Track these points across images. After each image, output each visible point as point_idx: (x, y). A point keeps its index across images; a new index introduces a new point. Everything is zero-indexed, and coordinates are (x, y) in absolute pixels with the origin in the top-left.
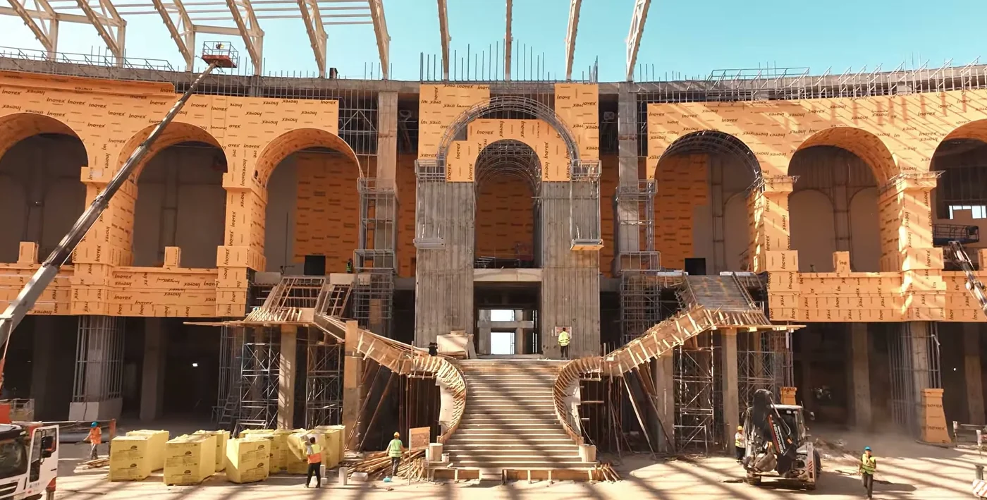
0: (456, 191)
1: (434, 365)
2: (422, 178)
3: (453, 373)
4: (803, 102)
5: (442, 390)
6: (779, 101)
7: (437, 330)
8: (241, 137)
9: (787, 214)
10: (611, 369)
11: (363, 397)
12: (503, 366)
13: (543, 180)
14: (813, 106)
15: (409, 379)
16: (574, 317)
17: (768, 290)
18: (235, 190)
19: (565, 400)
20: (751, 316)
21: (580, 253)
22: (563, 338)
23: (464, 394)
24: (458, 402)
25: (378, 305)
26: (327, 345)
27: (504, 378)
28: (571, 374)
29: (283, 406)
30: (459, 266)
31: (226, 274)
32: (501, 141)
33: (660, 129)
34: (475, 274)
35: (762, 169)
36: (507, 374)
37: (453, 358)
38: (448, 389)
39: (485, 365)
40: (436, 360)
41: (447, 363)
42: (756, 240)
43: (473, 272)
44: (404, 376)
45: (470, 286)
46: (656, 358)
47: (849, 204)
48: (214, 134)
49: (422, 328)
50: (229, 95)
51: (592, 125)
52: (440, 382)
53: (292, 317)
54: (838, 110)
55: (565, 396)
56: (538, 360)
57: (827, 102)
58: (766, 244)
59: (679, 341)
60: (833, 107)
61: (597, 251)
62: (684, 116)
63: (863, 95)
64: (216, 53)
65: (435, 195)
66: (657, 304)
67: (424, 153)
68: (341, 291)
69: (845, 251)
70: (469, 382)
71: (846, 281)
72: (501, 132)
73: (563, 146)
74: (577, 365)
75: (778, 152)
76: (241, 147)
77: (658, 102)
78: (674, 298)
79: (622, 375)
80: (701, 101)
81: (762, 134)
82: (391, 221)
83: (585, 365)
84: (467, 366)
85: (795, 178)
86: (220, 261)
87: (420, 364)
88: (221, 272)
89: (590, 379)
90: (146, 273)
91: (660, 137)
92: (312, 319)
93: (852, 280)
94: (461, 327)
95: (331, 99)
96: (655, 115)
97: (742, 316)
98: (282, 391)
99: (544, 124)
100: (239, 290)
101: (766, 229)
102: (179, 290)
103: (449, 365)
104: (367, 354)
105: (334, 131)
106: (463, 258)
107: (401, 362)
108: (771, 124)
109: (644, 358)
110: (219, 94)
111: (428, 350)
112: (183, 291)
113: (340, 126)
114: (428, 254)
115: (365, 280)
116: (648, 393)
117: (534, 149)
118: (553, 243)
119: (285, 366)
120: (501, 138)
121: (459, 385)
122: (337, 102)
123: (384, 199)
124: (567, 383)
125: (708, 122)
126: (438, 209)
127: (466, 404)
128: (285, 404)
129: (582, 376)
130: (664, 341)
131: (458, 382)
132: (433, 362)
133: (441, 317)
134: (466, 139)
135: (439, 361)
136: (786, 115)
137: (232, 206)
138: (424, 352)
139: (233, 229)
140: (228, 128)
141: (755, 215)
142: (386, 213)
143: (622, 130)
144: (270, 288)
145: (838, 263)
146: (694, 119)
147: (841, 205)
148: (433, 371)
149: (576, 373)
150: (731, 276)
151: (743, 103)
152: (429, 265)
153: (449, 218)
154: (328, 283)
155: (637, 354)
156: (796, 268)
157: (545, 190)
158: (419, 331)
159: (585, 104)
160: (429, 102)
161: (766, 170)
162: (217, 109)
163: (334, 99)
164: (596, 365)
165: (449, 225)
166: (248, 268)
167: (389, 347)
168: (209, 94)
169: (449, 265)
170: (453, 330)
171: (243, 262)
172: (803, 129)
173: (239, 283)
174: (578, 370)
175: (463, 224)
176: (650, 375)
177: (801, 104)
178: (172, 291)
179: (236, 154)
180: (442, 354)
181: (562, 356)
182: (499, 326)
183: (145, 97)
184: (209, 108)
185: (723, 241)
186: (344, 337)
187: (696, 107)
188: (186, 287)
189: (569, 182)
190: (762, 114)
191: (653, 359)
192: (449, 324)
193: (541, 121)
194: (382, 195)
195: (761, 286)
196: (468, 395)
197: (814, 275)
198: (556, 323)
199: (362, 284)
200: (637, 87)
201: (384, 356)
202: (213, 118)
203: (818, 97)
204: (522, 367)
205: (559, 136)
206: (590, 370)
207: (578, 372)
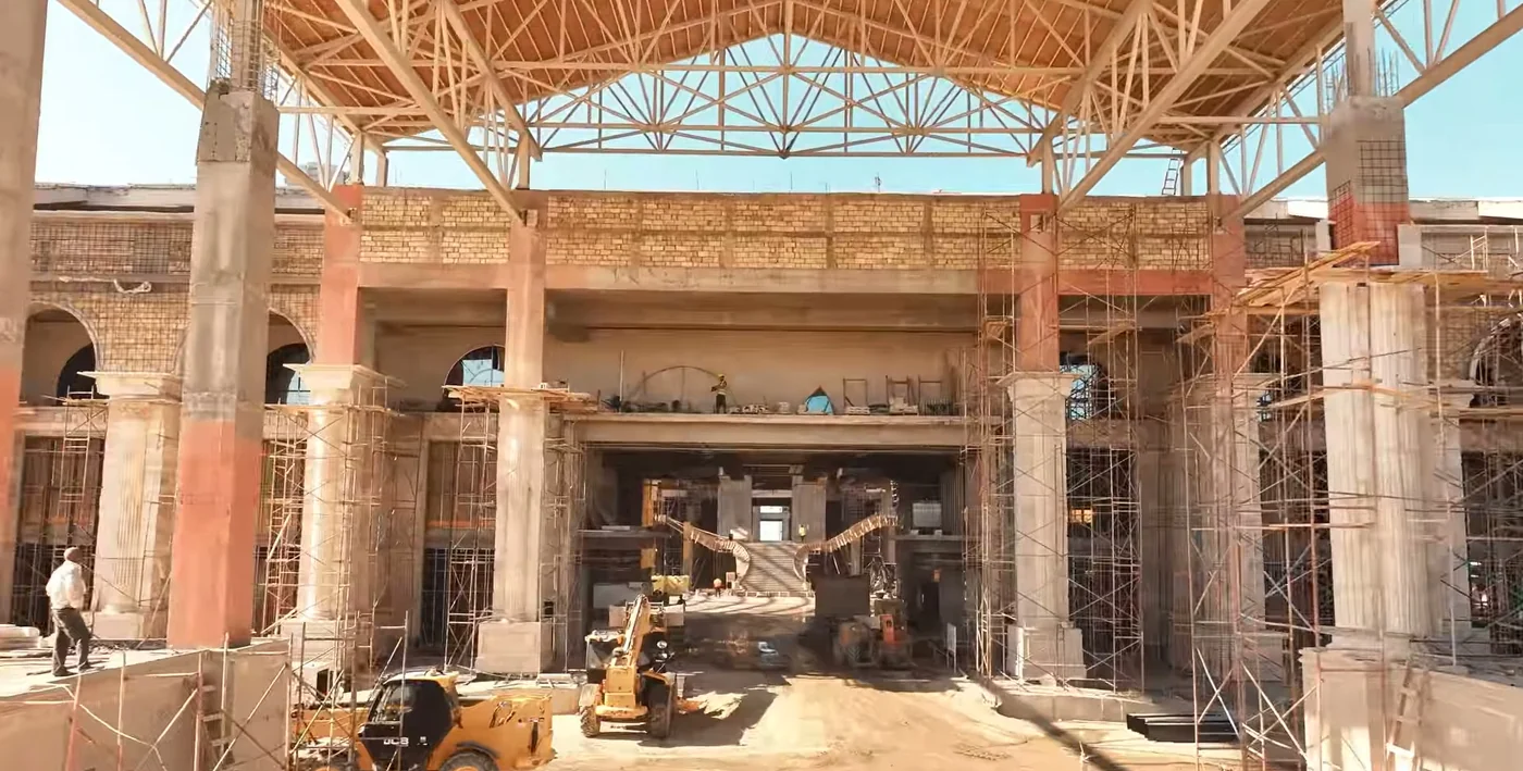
1: (731, 546)
3: (742, 550)
5: (737, 558)
7: (731, 527)
10: (826, 549)
15: (719, 553)
22: (802, 531)
23: (748, 560)
24: (745, 564)
26: (674, 535)
34: (752, 495)
37: (741, 542)
38: (740, 558)
39: (758, 546)
40: (732, 543)
44: (716, 552)
52: (735, 555)
55: (800, 561)
70: (750, 554)
79: (832, 552)
87: (724, 545)
89: (814, 553)
103: (739, 546)
104: (696, 540)
109: (844, 544)
111: (727, 538)
116: (845, 560)
124: (801, 555)
127: (749, 565)
129: (810, 552)
131: (744, 554)
133: (732, 519)
138: (725, 539)
148: (731, 549)
155: (841, 541)
158: (721, 526)
164: (818, 546)
170: (740, 527)
176: (847, 552)
180: (735, 540)
186: (683, 531)
191: (849, 544)
192: (738, 524)
201: (704, 541)
206: (815, 549)
207: (808, 550)
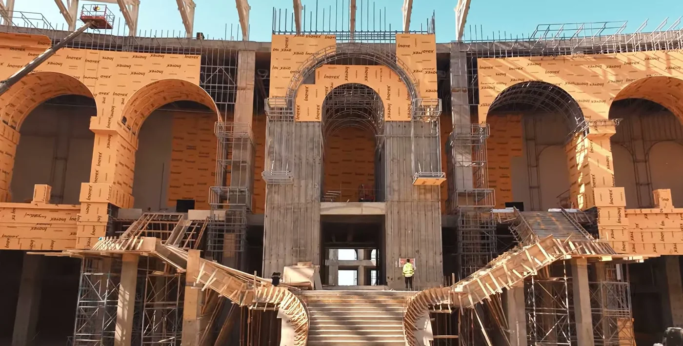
0: (304, 129)
1: (277, 296)
2: (272, 117)
3: (296, 305)
4: (618, 56)
5: (283, 323)
6: (596, 55)
7: (284, 261)
8: (110, 86)
9: (610, 155)
10: (460, 300)
11: (202, 330)
12: (348, 298)
13: (386, 120)
14: (629, 59)
15: (251, 310)
16: (417, 249)
17: (598, 224)
18: (102, 133)
19: (415, 334)
20: (600, 245)
21: (422, 187)
22: (408, 269)
23: (305, 328)
24: (299, 337)
25: (231, 239)
26: (167, 275)
27: (350, 309)
28: (420, 305)
29: (119, 339)
30: (306, 200)
31: (88, 209)
32: (347, 84)
33: (490, 80)
34: (322, 207)
35: (584, 114)
36: (353, 305)
37: (298, 289)
38: (291, 323)
39: (330, 296)
40: (279, 291)
41: (291, 293)
42: (579, 180)
43: (320, 205)
44: (246, 308)
45: (317, 219)
46: (508, 289)
47: (646, 154)
48: (86, 83)
49: (270, 259)
50: (102, 50)
51: (431, 71)
52: (282, 315)
53: (133, 245)
54: (652, 62)
55: (416, 329)
56: (383, 291)
57: (641, 55)
58: (592, 182)
59: (530, 270)
60: (647, 59)
61: (438, 186)
62: (510, 69)
63: (675, 48)
64: (94, 14)
65: (284, 134)
66: (493, 238)
67: (275, 95)
68: (197, 226)
69: (667, 188)
70: (312, 314)
71: (669, 216)
72: (347, 77)
73: (404, 89)
74: (425, 296)
75: (598, 100)
76: (111, 94)
77: (487, 57)
78: (508, 232)
79: (472, 305)
80: (526, 56)
81: (583, 84)
82: (246, 162)
83: (434, 296)
84: (311, 297)
85: (617, 121)
86: (83, 197)
87: (262, 294)
88: (83, 207)
89: (440, 311)
90: (14, 209)
91: (490, 88)
92: (154, 248)
93: (675, 215)
94: (307, 259)
95: (194, 54)
96: (485, 68)
97: (591, 245)
98: (120, 323)
99: (386, 70)
100: (99, 224)
101: (591, 169)
102: (45, 224)
103: (292, 296)
104: (207, 284)
105: (196, 82)
106: (310, 192)
107: (243, 293)
108: (591, 75)
109: (494, 288)
110: (93, 49)
111: (271, 280)
112: (49, 226)
113: (202, 78)
114: (277, 187)
115: (220, 215)
116: (501, 326)
117: (377, 92)
118: (396, 178)
119: (123, 297)
120: (346, 82)
121: (302, 317)
122: (200, 57)
123: (241, 142)
124: (416, 315)
125: (533, 74)
126: (287, 147)
127: (308, 340)
128: (122, 338)
129: (431, 308)
130: (514, 271)
131: (300, 314)
132: (276, 293)
133: (289, 248)
134: (314, 83)
135: (282, 291)
136: (604, 66)
137: (99, 147)
138: (267, 282)
139: (98, 168)
140: (100, 78)
141: (577, 158)
142: (242, 155)
143: (454, 84)
144: (130, 223)
145: (660, 199)
146: (520, 71)
147: (640, 156)
148: (276, 303)
149: (425, 305)
150: (561, 212)
151: (564, 57)
152: (277, 199)
153: (297, 154)
154: (186, 218)
155: (487, 284)
156: (624, 203)
157: (388, 129)
158: (267, 262)
159: (424, 51)
160: (280, 50)
161: (587, 115)
162: (90, 61)
163: (197, 54)
164: (445, 296)
165: (297, 161)
166: (109, 204)
167: (232, 277)
168: (84, 48)
169: (296, 200)
170: (300, 261)
171: (105, 198)
172: (621, 78)
173: (99, 217)
174: (427, 301)
175: (311, 160)
176: (501, 307)
177: (617, 57)
178: (39, 226)
179: (106, 101)
180: (285, 285)
181: (407, 287)
182: (346, 264)
183: (24, 50)
184: (83, 60)
185: (538, 187)
186: (184, 266)
187: (522, 61)
188: (53, 222)
189: (410, 122)
190: (582, 66)
191: (504, 289)
192: (296, 257)
193: (383, 67)
194: (239, 139)
195: (590, 221)
196: (310, 329)
197: (638, 211)
198: (400, 255)
199: (216, 219)
200: (467, 47)
201: (225, 287)
202: (86, 70)
203: (632, 51)
204: (368, 298)
205: (400, 80)
206: (439, 301)
207: (427, 304)
